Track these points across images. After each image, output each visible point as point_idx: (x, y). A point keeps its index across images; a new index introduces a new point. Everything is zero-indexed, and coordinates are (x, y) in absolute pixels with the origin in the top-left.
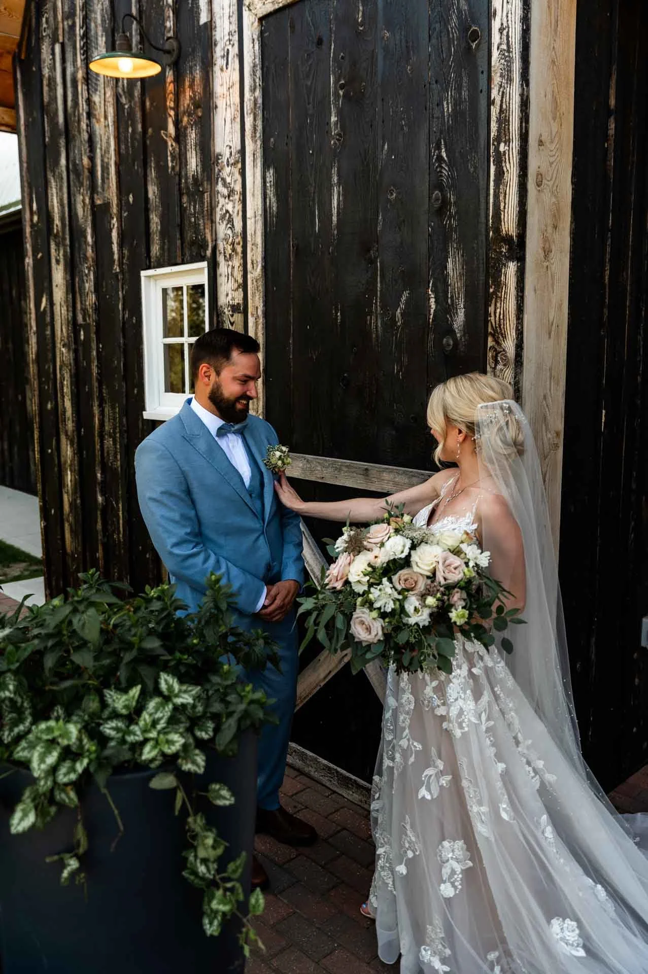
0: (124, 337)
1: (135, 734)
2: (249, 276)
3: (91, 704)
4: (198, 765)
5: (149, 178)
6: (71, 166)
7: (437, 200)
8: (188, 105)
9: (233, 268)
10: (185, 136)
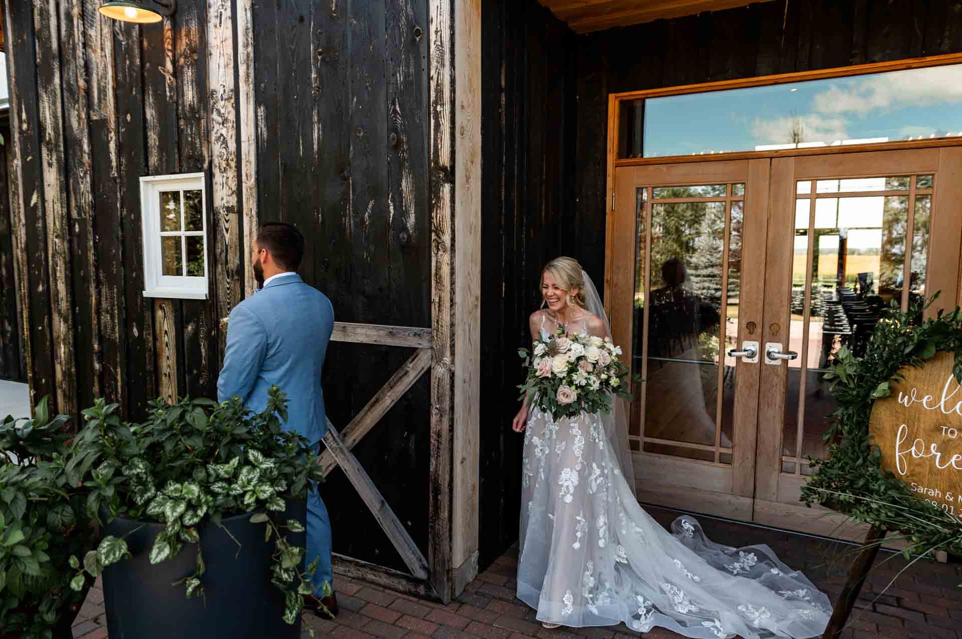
0: (122, 231)
1: (235, 490)
2: (244, 185)
3: (200, 474)
4: (281, 506)
5: (147, 103)
6: (64, 86)
7: (393, 139)
8: (185, 50)
9: (227, 178)
10: (182, 73)
